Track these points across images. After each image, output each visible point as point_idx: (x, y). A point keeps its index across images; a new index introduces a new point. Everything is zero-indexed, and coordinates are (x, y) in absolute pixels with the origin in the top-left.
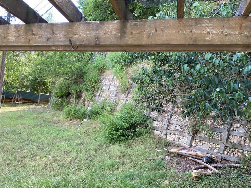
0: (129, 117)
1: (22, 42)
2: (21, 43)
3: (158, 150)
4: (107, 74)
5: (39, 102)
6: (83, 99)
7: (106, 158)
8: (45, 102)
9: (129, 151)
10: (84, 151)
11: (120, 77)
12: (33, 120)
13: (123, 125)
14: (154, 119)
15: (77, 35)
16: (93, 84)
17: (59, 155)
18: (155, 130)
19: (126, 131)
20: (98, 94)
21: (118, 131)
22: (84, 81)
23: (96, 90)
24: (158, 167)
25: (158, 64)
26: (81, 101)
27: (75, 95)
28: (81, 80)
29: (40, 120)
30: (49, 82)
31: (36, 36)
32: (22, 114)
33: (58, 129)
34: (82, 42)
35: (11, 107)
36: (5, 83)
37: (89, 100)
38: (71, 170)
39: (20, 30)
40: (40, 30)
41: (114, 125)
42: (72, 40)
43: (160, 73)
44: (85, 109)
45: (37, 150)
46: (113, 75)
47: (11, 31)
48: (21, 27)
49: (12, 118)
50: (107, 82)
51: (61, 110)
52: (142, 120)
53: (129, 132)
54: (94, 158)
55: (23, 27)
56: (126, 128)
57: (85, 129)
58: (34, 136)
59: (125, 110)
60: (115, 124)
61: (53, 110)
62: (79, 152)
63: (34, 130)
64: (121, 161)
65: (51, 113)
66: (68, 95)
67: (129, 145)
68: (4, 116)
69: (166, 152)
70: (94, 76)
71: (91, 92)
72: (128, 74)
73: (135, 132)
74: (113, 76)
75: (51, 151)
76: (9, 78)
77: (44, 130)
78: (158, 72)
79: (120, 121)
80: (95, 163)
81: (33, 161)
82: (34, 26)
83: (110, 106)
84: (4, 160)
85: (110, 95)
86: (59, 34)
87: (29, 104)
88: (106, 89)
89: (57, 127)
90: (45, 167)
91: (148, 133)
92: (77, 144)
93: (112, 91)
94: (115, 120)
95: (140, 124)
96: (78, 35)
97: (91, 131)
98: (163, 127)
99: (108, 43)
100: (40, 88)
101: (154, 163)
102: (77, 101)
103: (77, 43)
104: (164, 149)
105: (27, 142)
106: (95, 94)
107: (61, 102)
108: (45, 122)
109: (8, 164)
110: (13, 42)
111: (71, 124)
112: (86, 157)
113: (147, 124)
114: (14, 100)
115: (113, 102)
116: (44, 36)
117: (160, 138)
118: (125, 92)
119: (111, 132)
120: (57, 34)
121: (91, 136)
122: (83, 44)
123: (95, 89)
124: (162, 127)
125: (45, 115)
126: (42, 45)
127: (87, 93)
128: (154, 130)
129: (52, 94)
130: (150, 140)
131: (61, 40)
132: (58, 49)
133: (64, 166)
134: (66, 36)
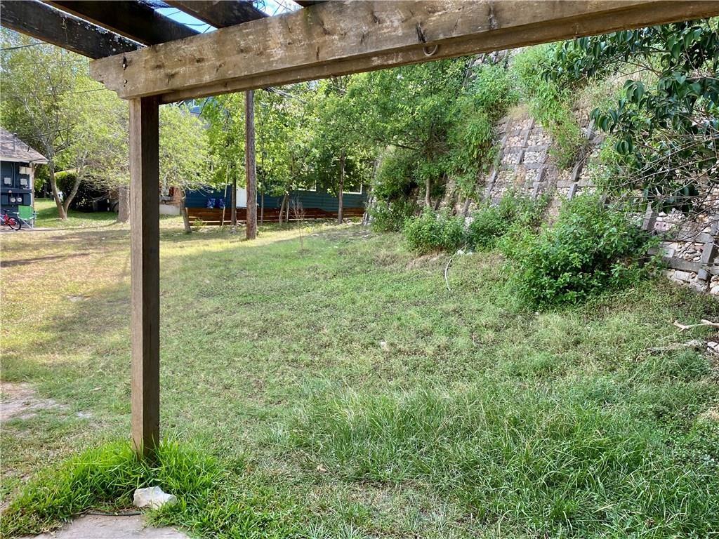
0: (587, 237)
1: (300, 57)
2: (299, 61)
3: (684, 324)
4: (514, 119)
5: (340, 213)
6: (449, 195)
7: (528, 348)
8: (355, 212)
9: (592, 330)
10: (465, 330)
11: (552, 122)
12: (334, 259)
13: (570, 258)
14: (665, 237)
15: (436, 14)
16: (475, 153)
17: (403, 340)
18: (672, 269)
19: (581, 277)
20: (490, 179)
21: (556, 278)
22: (450, 147)
23: (484, 167)
24: (684, 372)
25: (679, 63)
26: (445, 203)
27: (427, 188)
28: (442, 144)
29: (348, 257)
30: (361, 161)
31: (333, 35)
32: (306, 245)
33: (394, 277)
34: (451, 30)
35: (279, 230)
36: (260, 174)
37: (465, 199)
38: (439, 377)
39: (294, 28)
40: (341, 18)
41: (543, 260)
42: (425, 31)
43: (687, 92)
44: (458, 222)
45: (351, 329)
46: (533, 118)
47: (273, 35)
48: (294, 18)
49: (286, 257)
50: (515, 141)
51: (397, 231)
52: (627, 241)
53: (590, 279)
54: (494, 347)
55: (299, 18)
56: (580, 267)
57: (462, 275)
58: (341, 296)
59: (575, 218)
60: (547, 258)
61: (376, 231)
62: (452, 333)
63: (338, 283)
64: (571, 354)
65: (373, 239)
66: (409, 189)
67: (590, 314)
68: (268, 254)
69: (707, 329)
70: (476, 129)
71: (469, 176)
72: (578, 109)
73: (608, 276)
74: (530, 122)
75: (384, 331)
76: (267, 161)
77: (362, 281)
78: (680, 90)
79: (560, 249)
80: (496, 359)
81: (345, 354)
82: (324, 10)
83: (528, 208)
84: (284, 352)
85: (527, 178)
86: (389, 19)
87: (319, 222)
88: (513, 162)
89: (390, 272)
90: (375, 369)
91: (649, 279)
92: (447, 314)
93: (531, 166)
94: (545, 246)
95: (624, 254)
96: (440, 13)
97: (479, 279)
98: (698, 258)
99: (525, 20)
100: (339, 178)
101: (669, 362)
102: (435, 202)
103: (438, 35)
104: (702, 323)
105: (326, 310)
106: (482, 178)
107: (395, 211)
108: (360, 261)
109: (293, 361)
110: (280, 61)
111: (424, 265)
112: (472, 346)
113: (644, 253)
114: (284, 214)
115: (537, 196)
116: (352, 33)
117: (688, 292)
118: (570, 165)
119: (536, 279)
120: (384, 21)
121: (480, 292)
122: (454, 36)
123: (480, 166)
124: (694, 259)
125: (359, 244)
126: (350, 57)
127: (459, 178)
128: (668, 268)
129: (370, 190)
130: (655, 299)
131: (395, 35)
132: (390, 62)
133: (420, 365)
134: (409, 21)
